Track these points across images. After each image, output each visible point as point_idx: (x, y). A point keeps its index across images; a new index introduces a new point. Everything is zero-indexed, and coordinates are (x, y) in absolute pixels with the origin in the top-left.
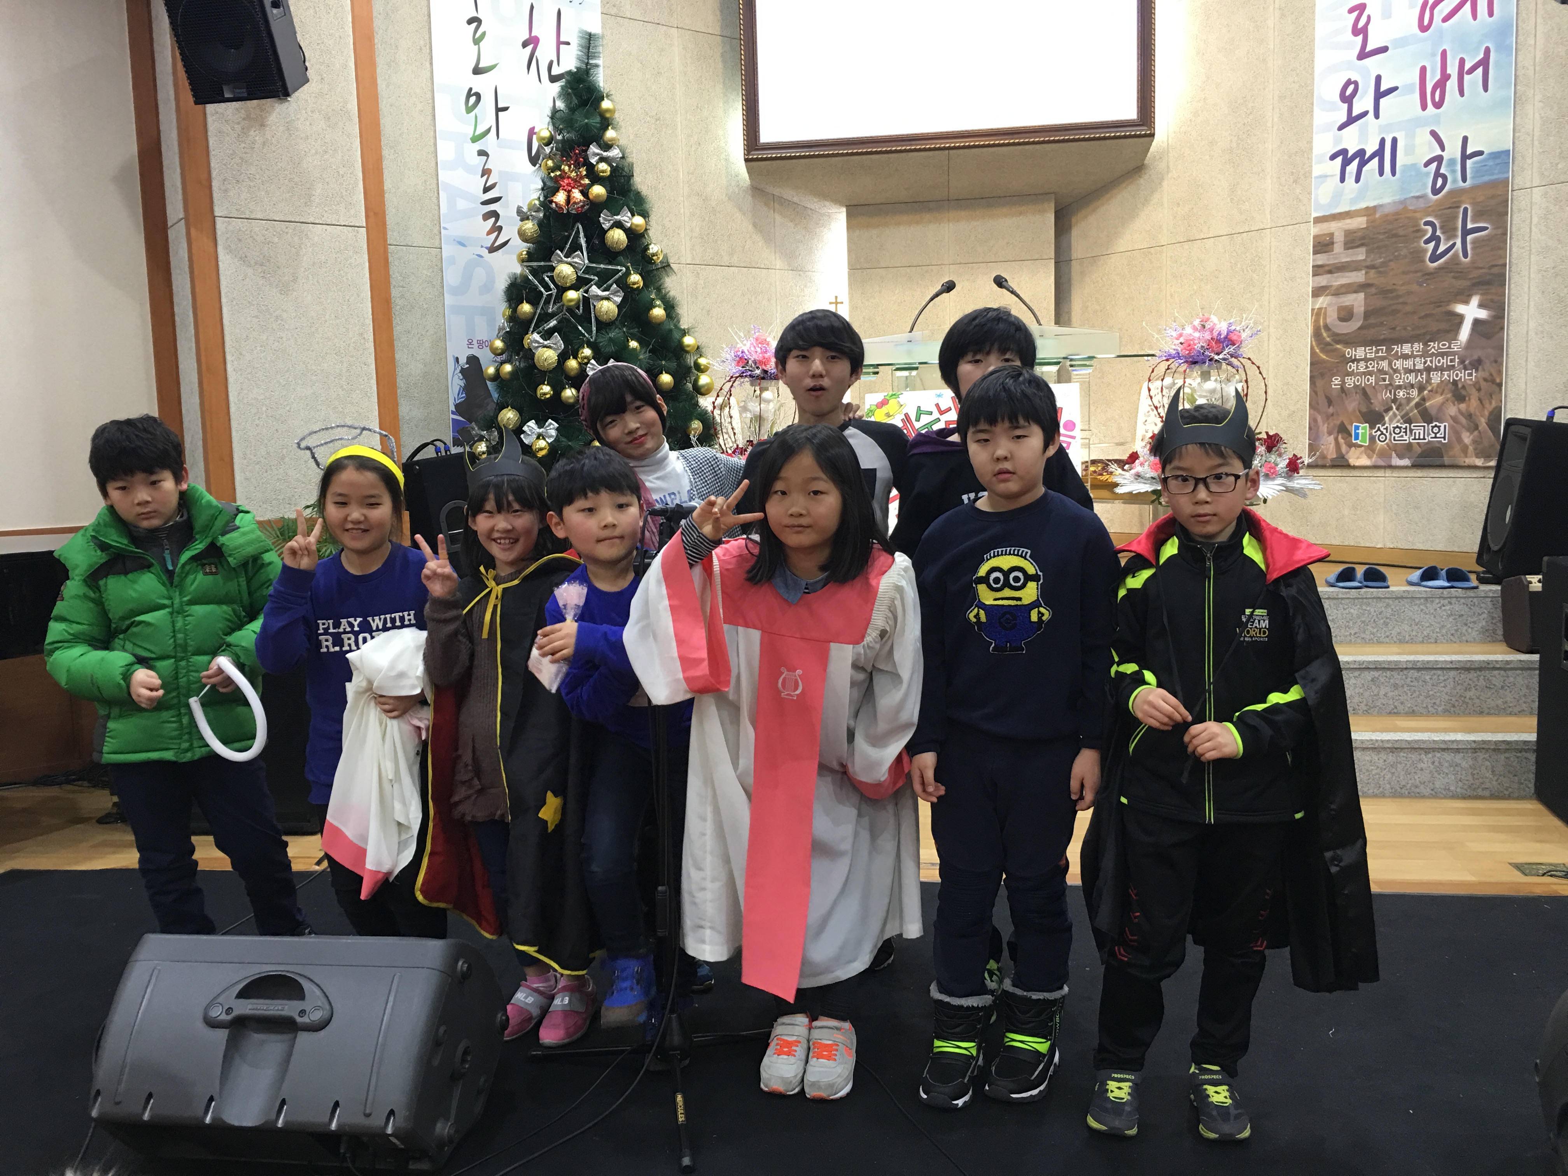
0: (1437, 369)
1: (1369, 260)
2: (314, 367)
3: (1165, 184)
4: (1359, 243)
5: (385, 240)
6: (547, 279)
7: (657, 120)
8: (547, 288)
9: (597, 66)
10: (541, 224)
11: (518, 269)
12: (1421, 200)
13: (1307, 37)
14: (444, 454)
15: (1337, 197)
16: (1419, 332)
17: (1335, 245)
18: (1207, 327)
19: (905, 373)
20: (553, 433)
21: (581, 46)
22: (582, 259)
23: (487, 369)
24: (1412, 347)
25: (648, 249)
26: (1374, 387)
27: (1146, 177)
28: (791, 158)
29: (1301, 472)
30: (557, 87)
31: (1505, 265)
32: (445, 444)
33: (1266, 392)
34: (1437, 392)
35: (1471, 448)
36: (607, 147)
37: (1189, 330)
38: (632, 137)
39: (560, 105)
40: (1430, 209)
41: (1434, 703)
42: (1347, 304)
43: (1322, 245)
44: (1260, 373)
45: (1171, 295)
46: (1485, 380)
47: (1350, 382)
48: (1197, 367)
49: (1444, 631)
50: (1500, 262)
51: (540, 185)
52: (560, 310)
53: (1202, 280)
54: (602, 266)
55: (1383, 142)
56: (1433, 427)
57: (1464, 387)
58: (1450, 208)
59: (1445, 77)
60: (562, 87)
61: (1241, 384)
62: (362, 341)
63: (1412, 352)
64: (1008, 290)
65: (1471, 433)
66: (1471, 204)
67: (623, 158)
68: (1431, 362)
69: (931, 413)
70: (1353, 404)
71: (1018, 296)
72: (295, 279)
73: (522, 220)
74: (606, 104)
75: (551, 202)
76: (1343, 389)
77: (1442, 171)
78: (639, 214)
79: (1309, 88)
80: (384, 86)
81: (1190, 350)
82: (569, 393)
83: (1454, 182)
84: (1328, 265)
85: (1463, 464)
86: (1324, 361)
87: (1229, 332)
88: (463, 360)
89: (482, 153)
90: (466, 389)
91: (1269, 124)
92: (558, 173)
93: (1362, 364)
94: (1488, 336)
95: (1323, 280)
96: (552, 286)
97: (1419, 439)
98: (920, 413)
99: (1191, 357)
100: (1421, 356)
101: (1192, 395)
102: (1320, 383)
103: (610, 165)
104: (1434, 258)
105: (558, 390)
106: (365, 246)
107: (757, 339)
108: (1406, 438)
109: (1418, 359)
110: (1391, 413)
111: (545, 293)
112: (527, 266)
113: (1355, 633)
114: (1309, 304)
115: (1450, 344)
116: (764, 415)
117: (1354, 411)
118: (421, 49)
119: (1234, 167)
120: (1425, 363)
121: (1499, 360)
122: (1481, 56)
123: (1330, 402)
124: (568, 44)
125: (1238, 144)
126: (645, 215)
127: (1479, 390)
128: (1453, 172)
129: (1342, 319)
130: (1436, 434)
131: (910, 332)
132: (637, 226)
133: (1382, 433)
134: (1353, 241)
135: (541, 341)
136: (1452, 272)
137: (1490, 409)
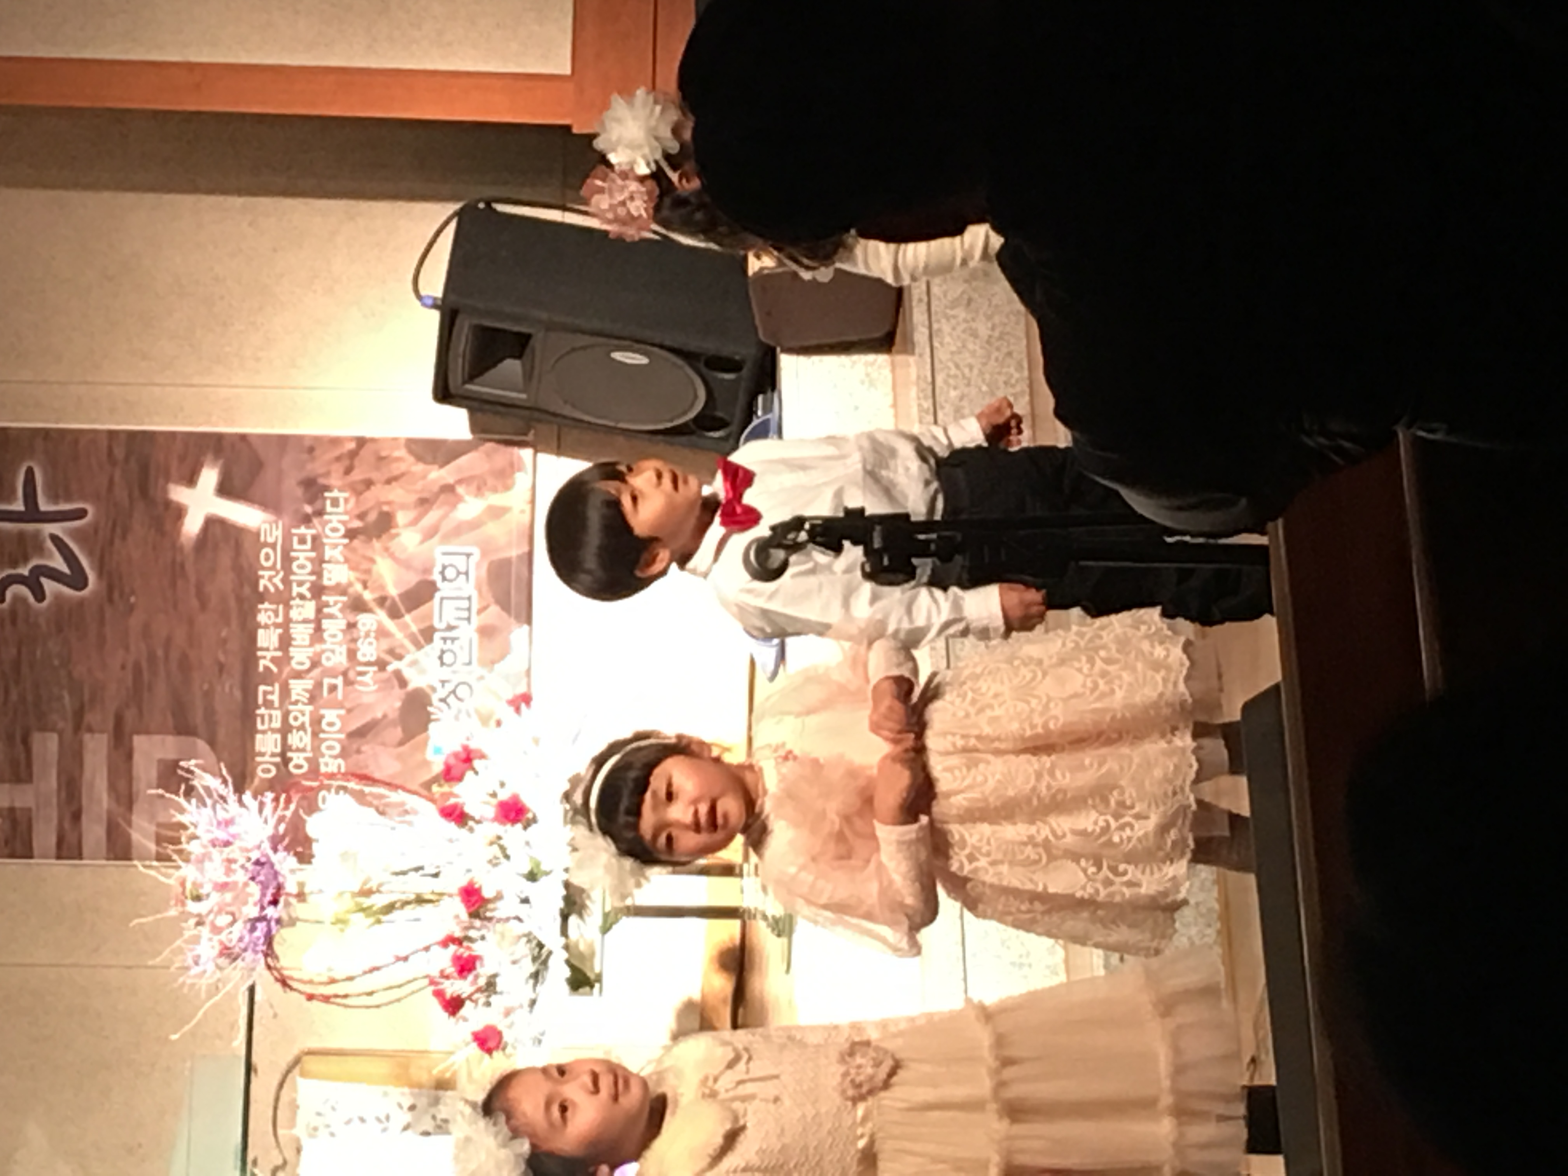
0: (318, 573)
1: (61, 725)
16: (234, 612)
17: (18, 804)
24: (266, 627)
26: (349, 711)
34: (368, 572)
43: (13, 837)
50: (104, 443)
57: (361, 516)
63: (277, 626)
65: (459, 499)
68: (300, 584)
84: (60, 824)
93: (294, 739)
94: (257, 466)
95: (93, 834)
97: (469, 609)
100: (288, 607)
104: (77, 580)
108: (465, 639)
109: (294, 614)
110: (409, 673)
115: (266, 544)
117: (399, 757)
120: (302, 597)
121: (307, 443)
127: (369, 484)
130: (459, 573)
133: (454, 692)
134: (13, 766)
136: (112, 543)
137: (411, 459)
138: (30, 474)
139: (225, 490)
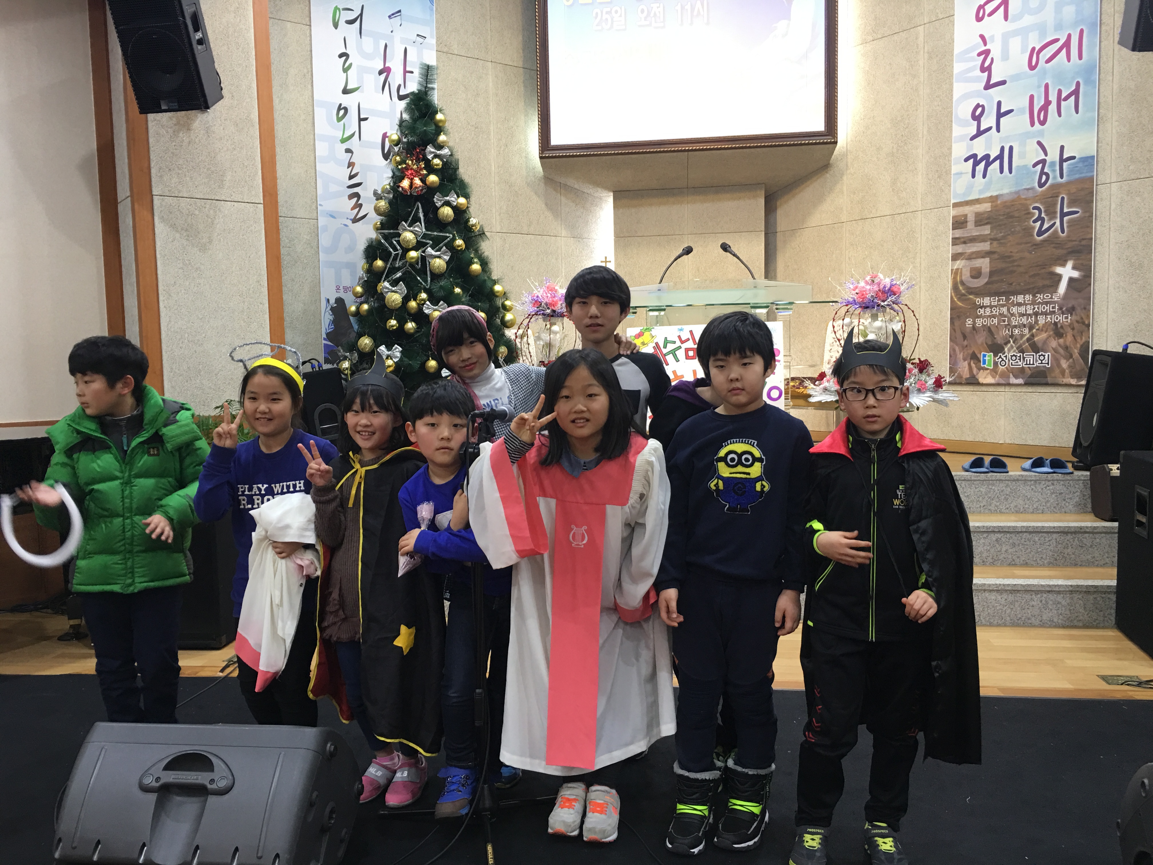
0: (1042, 313)
1: (993, 234)
2: (223, 306)
3: (845, 178)
4: (986, 222)
5: (277, 213)
6: (394, 242)
7: (476, 128)
8: (395, 249)
9: (433, 89)
10: (391, 203)
11: (373, 235)
12: (1030, 191)
13: (948, 73)
14: (317, 369)
15: (970, 188)
16: (1028, 287)
17: (968, 224)
18: (876, 281)
19: (656, 313)
20: (398, 355)
21: (421, 74)
22: (420, 228)
23: (350, 307)
24: (1024, 298)
25: (469, 221)
26: (997, 327)
27: (831, 172)
28: (573, 156)
29: (944, 388)
30: (403, 104)
31: (1092, 239)
32: (319, 362)
33: (918, 330)
34: (1042, 330)
35: (1067, 371)
36: (440, 147)
37: (862, 284)
38: (457, 140)
39: (406, 116)
40: (1037, 198)
41: (1042, 558)
42: (977, 266)
43: (959, 223)
44: (914, 315)
45: (849, 258)
46: (1077, 322)
47: (979, 322)
48: (868, 310)
49: (1048, 505)
50: (1089, 236)
51: (390, 174)
52: (404, 265)
53: (871, 247)
54: (435, 233)
55: (1002, 149)
56: (1040, 356)
57: (1062, 327)
58: (1051, 197)
59: (1048, 103)
60: (407, 103)
61: (901, 323)
62: (259, 287)
63: (1025, 301)
64: (731, 253)
65: (1068, 360)
66: (1067, 194)
67: (451, 155)
68: (1038, 308)
69: (674, 342)
70: (981, 338)
71: (738, 258)
72: (210, 242)
73: (377, 200)
74: (439, 116)
75: (399, 186)
76: (974, 328)
77: (1046, 170)
78: (462, 196)
79: (949, 110)
80: (277, 101)
81: (863, 298)
82: (410, 326)
83: (1055, 178)
84: (963, 238)
85: (1061, 382)
86: (961, 307)
87: (892, 285)
88: (332, 301)
89: (348, 151)
90: (334, 322)
91: (920, 136)
92: (404, 166)
93: (988, 309)
94: (1079, 291)
95: (960, 249)
96: (399, 247)
97: (1030, 364)
98: (666, 342)
99: (864, 303)
100: (1030, 304)
101: (865, 331)
102: (957, 323)
103: (442, 160)
104: (1040, 233)
105: (402, 322)
106: (263, 218)
107: (548, 288)
108: (1020, 363)
109: (1028, 306)
110: (1009, 345)
111: (394, 253)
112: (381, 233)
113: (984, 506)
114: (950, 266)
115: (1052, 295)
116: (553, 343)
117: (982, 344)
118: (305, 75)
119: (894, 166)
120: (1034, 309)
121: (1087, 307)
122: (1073, 88)
123: (965, 337)
124: (412, 72)
125: (898, 150)
126: (467, 196)
127: (1073, 329)
128: (1054, 171)
129: (973, 277)
130: (1042, 361)
131: (660, 283)
132: (461, 204)
133: (1003, 360)
134: (981, 220)
135: (390, 287)
136: (1053, 244)
137: (1081, 343)
138: (1076, 212)
139: (1071, 280)
